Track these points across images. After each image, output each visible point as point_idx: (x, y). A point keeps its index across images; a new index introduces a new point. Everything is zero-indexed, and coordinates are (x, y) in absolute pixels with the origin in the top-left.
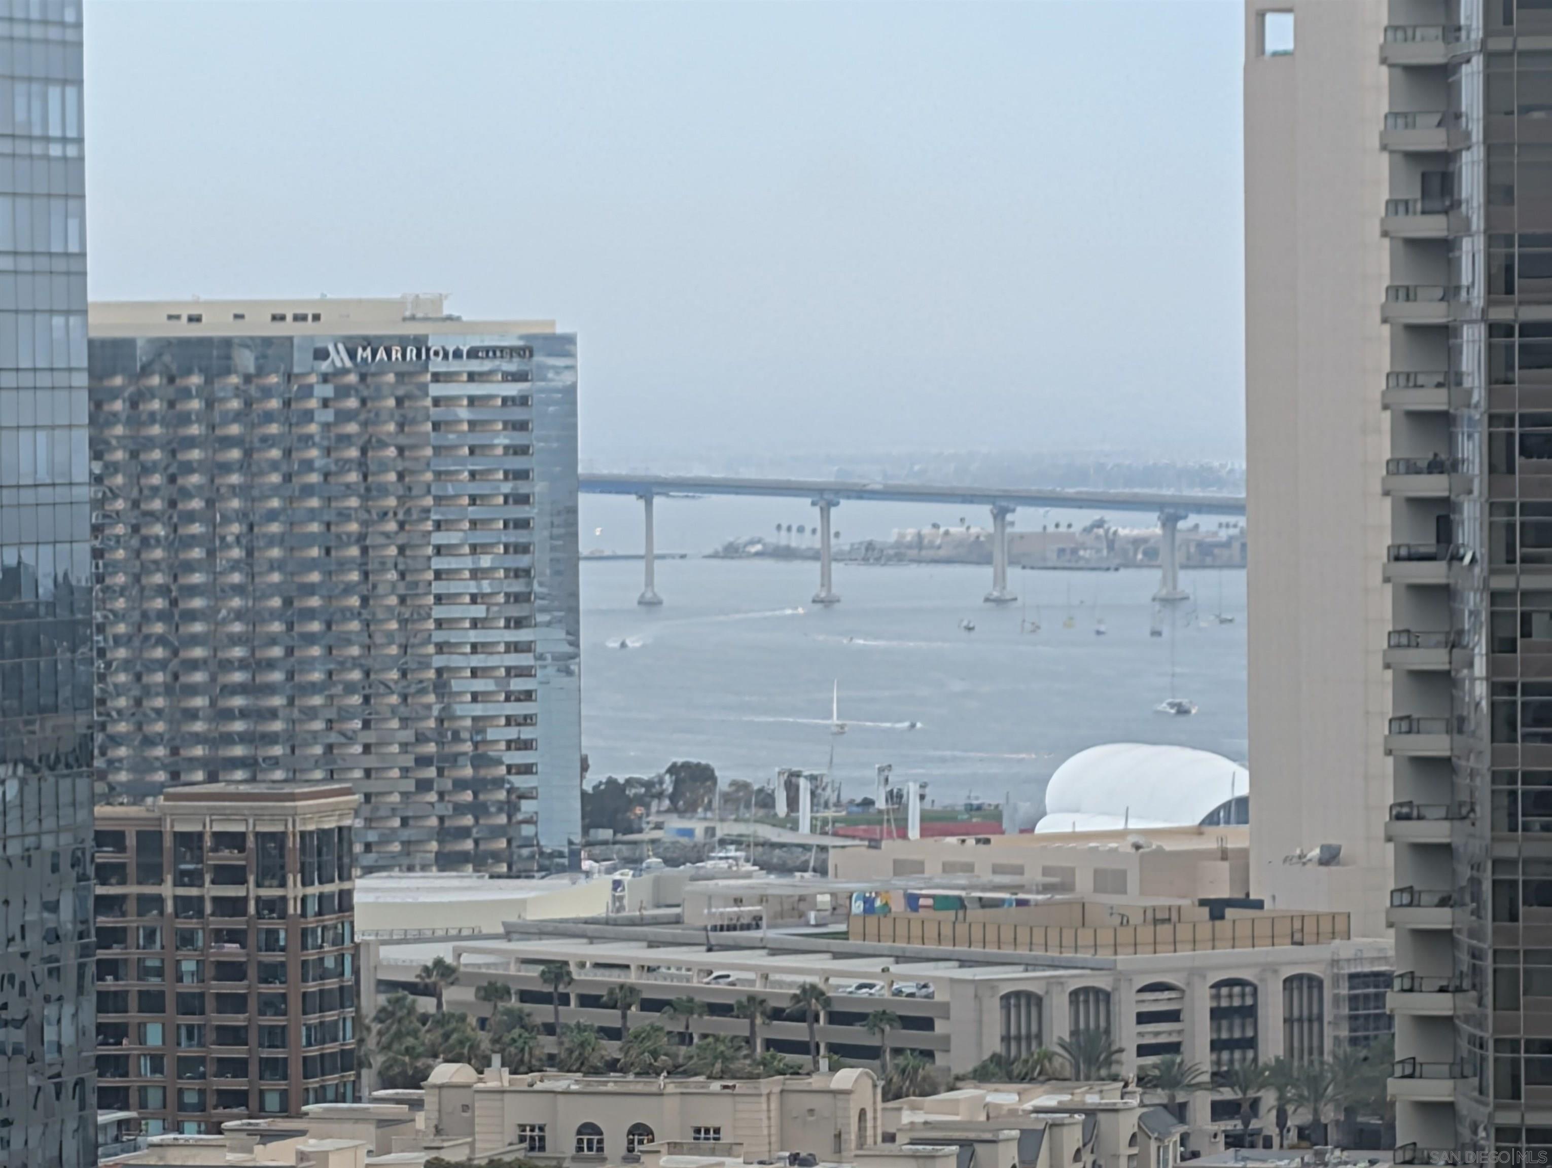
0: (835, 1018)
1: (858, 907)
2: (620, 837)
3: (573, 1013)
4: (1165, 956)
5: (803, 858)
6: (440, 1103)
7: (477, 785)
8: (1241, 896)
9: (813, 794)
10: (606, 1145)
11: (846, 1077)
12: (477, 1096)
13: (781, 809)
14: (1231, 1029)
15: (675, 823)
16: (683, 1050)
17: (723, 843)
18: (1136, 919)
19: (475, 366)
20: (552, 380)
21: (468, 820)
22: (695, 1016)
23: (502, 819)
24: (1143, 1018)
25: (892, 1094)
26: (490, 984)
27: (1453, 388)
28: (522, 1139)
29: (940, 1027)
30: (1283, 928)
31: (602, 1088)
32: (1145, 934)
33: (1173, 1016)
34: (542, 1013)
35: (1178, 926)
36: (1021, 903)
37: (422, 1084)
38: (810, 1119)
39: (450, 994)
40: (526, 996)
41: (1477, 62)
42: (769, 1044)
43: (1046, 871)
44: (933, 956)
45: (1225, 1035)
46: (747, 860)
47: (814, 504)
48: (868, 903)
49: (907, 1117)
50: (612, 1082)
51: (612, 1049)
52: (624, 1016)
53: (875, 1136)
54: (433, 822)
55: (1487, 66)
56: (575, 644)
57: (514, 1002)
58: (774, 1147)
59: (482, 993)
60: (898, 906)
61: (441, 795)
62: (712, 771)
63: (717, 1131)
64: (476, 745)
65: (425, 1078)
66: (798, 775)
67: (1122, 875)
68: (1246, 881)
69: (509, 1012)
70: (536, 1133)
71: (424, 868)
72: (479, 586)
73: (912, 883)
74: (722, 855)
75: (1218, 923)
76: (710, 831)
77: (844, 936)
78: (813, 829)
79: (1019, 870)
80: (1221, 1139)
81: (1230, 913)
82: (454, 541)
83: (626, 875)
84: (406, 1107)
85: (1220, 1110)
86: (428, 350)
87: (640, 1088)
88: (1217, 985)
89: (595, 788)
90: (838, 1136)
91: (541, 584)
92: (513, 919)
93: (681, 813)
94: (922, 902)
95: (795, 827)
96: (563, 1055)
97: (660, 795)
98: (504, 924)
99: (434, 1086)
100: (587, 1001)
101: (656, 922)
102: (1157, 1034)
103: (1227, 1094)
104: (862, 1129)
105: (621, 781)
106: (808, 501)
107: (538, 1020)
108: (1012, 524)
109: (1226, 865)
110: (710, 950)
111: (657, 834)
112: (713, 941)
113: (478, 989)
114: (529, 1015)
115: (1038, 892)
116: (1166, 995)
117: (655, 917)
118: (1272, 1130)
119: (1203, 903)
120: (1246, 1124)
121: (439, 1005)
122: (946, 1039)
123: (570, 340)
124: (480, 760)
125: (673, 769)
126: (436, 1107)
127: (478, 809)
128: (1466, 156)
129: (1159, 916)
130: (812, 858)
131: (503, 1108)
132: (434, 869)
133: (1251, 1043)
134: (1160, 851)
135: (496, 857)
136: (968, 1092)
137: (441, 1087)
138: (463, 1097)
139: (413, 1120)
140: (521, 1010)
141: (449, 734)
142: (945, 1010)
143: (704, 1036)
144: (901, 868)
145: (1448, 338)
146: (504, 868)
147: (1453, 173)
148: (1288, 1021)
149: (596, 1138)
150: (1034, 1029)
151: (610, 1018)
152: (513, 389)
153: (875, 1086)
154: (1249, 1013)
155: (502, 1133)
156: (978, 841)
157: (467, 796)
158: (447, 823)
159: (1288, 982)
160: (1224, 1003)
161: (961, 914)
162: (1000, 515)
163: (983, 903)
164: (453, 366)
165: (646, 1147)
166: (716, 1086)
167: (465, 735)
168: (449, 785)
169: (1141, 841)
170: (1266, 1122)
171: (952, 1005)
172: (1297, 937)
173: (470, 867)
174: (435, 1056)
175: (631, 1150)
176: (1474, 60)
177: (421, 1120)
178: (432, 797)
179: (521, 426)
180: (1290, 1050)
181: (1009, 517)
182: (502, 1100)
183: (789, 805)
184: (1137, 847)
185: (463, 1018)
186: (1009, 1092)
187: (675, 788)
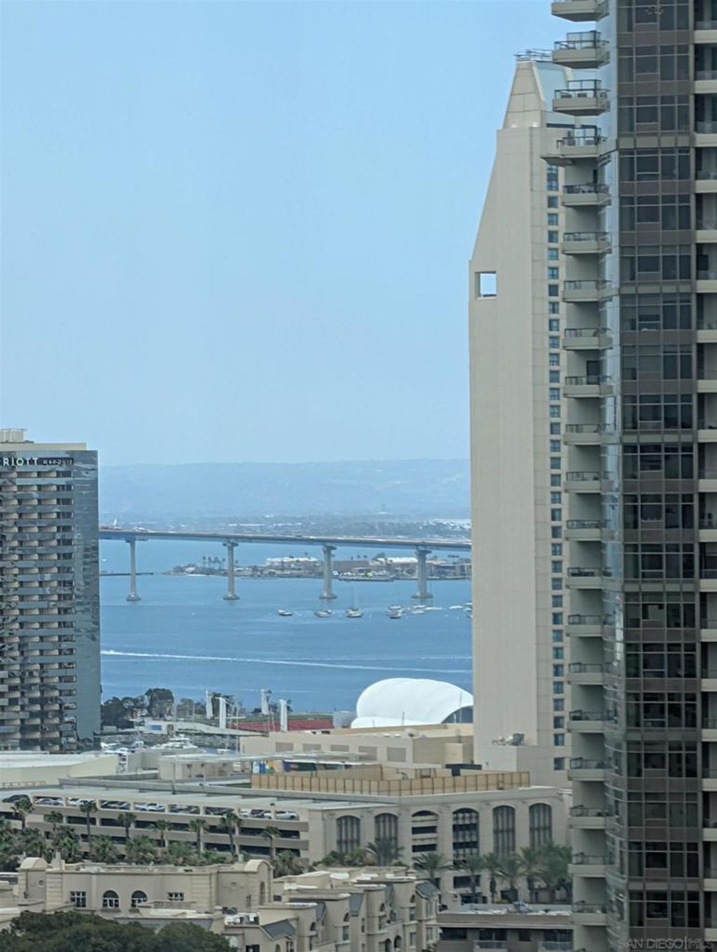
0: (244, 831)
1: (256, 769)
2: (120, 730)
3: (98, 829)
4: (428, 795)
5: (221, 742)
6: (27, 880)
7: (43, 701)
8: (468, 762)
9: (227, 706)
10: (120, 903)
11: (253, 864)
12: (48, 876)
13: (209, 714)
14: (464, 837)
15: (150, 722)
16: (159, 849)
17: (177, 733)
18: (411, 775)
19: (41, 468)
20: (85, 477)
21: (38, 721)
22: (167, 830)
23: (57, 721)
24: (416, 830)
25: (279, 874)
26: (53, 812)
27: (603, 480)
28: (73, 900)
29: (303, 836)
30: (492, 780)
31: (117, 871)
32: (417, 783)
33: (432, 829)
34: (80, 829)
35: (435, 780)
36: (347, 766)
37: (17, 869)
38: (234, 888)
39: (30, 819)
40: (71, 819)
41: (616, 300)
42: (208, 846)
43: (361, 749)
44: (297, 796)
45: (461, 840)
46: (191, 742)
47: (224, 545)
48: (262, 767)
49: (287, 887)
50: (122, 867)
51: (121, 849)
52: (127, 831)
53: (269, 897)
54: (18, 722)
55: (622, 302)
56: (97, 623)
57: (65, 822)
58: (214, 904)
59: (47, 818)
60: (278, 767)
61: (23, 708)
62: (171, 693)
63: (182, 895)
64: (42, 679)
65: (19, 865)
66: (218, 695)
67: (403, 751)
68: (472, 754)
69: (62, 828)
70: (81, 896)
71: (14, 748)
72: (44, 591)
73: (286, 756)
74: (177, 739)
75: (457, 778)
76: (170, 727)
77: (249, 785)
78: (227, 727)
79: (346, 748)
80: (459, 898)
81: (463, 772)
82: (30, 566)
83: (125, 751)
84: (7, 882)
85: (458, 882)
86: (15, 460)
87: (139, 871)
88: (456, 812)
89: (107, 703)
90: (249, 898)
91: (78, 590)
92: (64, 777)
93: (154, 718)
94: (292, 766)
95: (217, 725)
96: (94, 852)
97: (142, 707)
98: (60, 780)
99: (23, 870)
100: (105, 822)
101: (144, 777)
102: (423, 840)
103: (462, 873)
104: (262, 893)
105: (121, 699)
106: (221, 543)
107: (78, 833)
108: (334, 556)
109: (460, 745)
110: (174, 793)
111: (141, 728)
112: (176, 789)
113: (46, 816)
114: (72, 830)
115: (356, 761)
116: (428, 817)
117: (143, 775)
118: (487, 893)
119: (448, 766)
120: (473, 889)
121: (23, 825)
122: (307, 842)
123: (94, 454)
124: (44, 687)
125: (149, 692)
126: (24, 882)
127: (43, 715)
128: (609, 352)
129: (424, 774)
130: (227, 741)
131: (62, 882)
132: (19, 748)
133: (475, 844)
134: (424, 738)
135: (54, 741)
136: (320, 872)
137: (28, 871)
138: (39, 876)
139: (11, 890)
140: (68, 827)
141: (27, 673)
142: (305, 826)
143: (171, 842)
144: (280, 747)
145: (600, 453)
146: (57, 748)
147: (602, 361)
148: (496, 832)
149: (114, 899)
150: (355, 837)
151: (119, 831)
152: (62, 481)
153: (269, 869)
154: (473, 827)
155: (62, 896)
156: (323, 732)
157: (37, 708)
158: (26, 723)
159: (496, 810)
160: (461, 822)
161: (314, 772)
162: (328, 551)
163: (326, 767)
164: (29, 468)
165: (142, 904)
166: (181, 870)
167: (35, 674)
168: (26, 701)
169: (413, 731)
170: (484, 888)
171: (310, 824)
172: (501, 785)
173: (39, 748)
174: (21, 853)
175: (133, 905)
176: (614, 298)
177: (17, 889)
178: (18, 708)
179: (67, 502)
180: (497, 849)
181: (333, 552)
182: (62, 878)
183: (214, 713)
184: (411, 735)
185: (36, 831)
186: (342, 872)
187: (151, 704)
